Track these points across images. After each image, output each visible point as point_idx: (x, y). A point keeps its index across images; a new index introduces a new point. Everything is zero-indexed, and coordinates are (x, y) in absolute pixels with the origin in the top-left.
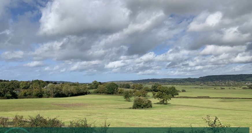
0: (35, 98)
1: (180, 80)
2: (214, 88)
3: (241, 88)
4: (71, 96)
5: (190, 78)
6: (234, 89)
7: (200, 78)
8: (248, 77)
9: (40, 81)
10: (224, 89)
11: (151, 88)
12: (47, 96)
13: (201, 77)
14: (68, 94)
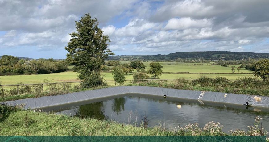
0: (16, 75)
1: (150, 57)
2: (187, 65)
3: (210, 65)
4: (53, 73)
5: (160, 55)
6: (205, 65)
7: (169, 54)
8: (214, 54)
9: (10, 56)
10: (196, 65)
11: (130, 65)
12: (29, 72)
13: (171, 54)
14: (50, 71)
